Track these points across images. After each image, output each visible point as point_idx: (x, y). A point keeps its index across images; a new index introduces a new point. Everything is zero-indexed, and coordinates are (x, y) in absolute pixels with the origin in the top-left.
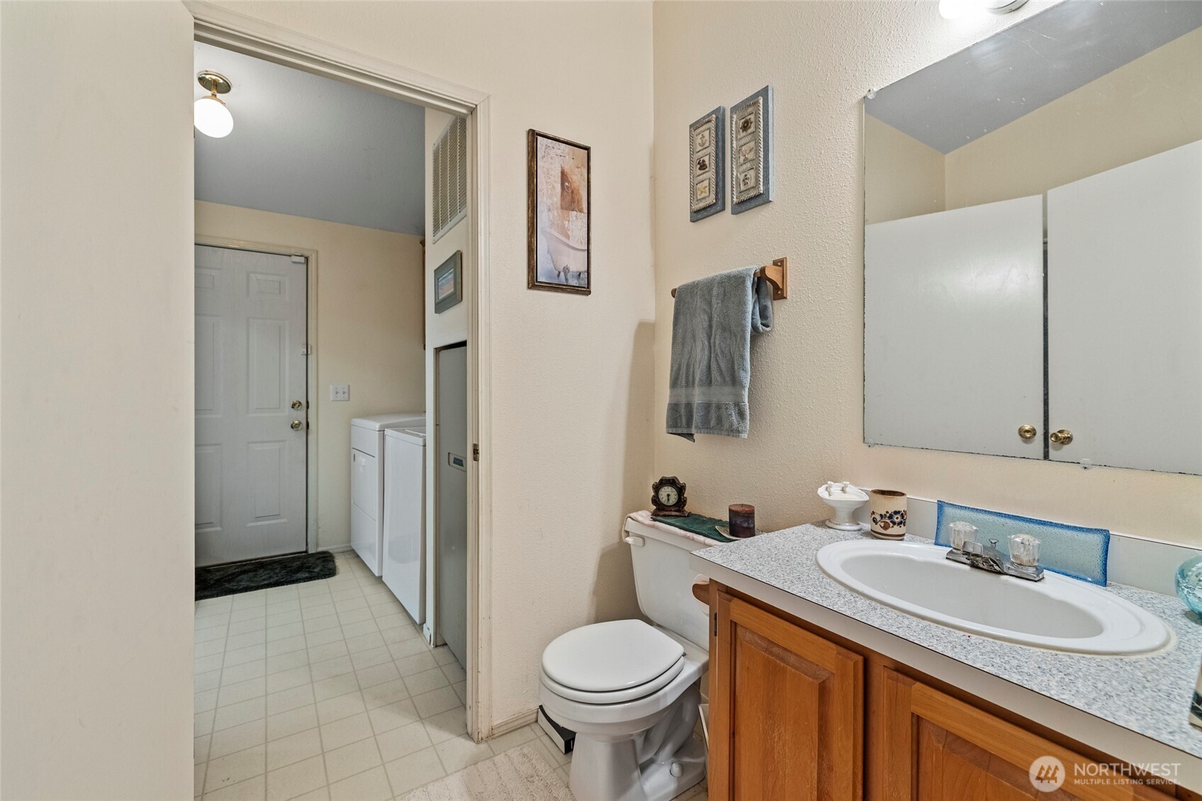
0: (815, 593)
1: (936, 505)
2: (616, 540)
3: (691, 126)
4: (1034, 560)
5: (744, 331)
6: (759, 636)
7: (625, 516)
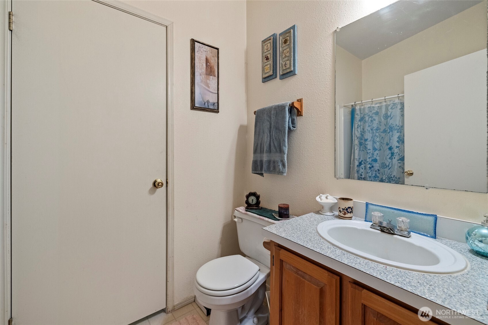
0: (318, 247)
1: (365, 204)
2: (230, 219)
3: (262, 41)
4: (407, 228)
5: (285, 130)
6: (293, 266)
7: (234, 209)
